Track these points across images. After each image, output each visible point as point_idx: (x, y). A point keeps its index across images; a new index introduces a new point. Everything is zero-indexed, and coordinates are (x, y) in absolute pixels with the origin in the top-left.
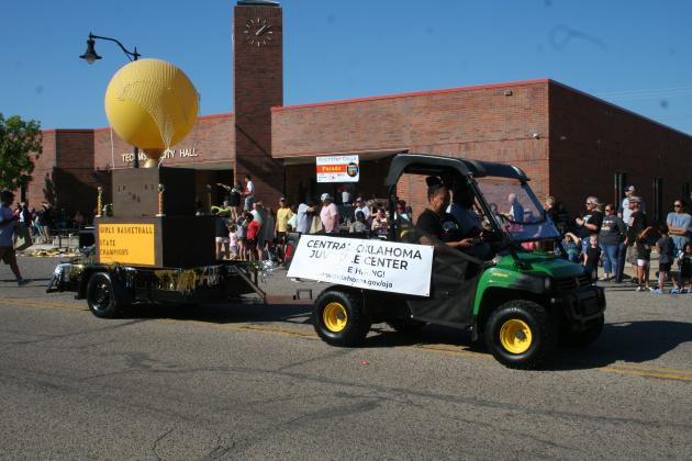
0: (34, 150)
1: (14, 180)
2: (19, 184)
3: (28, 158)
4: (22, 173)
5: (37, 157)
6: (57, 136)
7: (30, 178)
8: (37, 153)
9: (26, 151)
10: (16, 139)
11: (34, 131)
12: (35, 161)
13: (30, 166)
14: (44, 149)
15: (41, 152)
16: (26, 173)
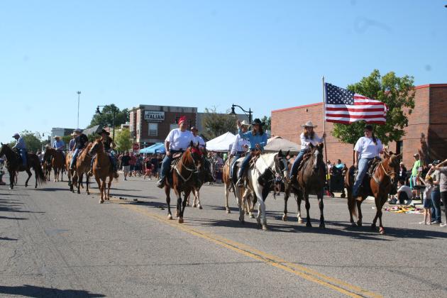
0: (407, 105)
1: (388, 134)
2: (391, 139)
3: (401, 113)
4: (395, 127)
5: (410, 112)
6: (431, 91)
7: (402, 133)
8: (409, 108)
9: (399, 106)
10: (390, 95)
11: (408, 87)
12: (407, 115)
13: (402, 120)
14: (417, 104)
15: (413, 107)
16: (399, 128)
